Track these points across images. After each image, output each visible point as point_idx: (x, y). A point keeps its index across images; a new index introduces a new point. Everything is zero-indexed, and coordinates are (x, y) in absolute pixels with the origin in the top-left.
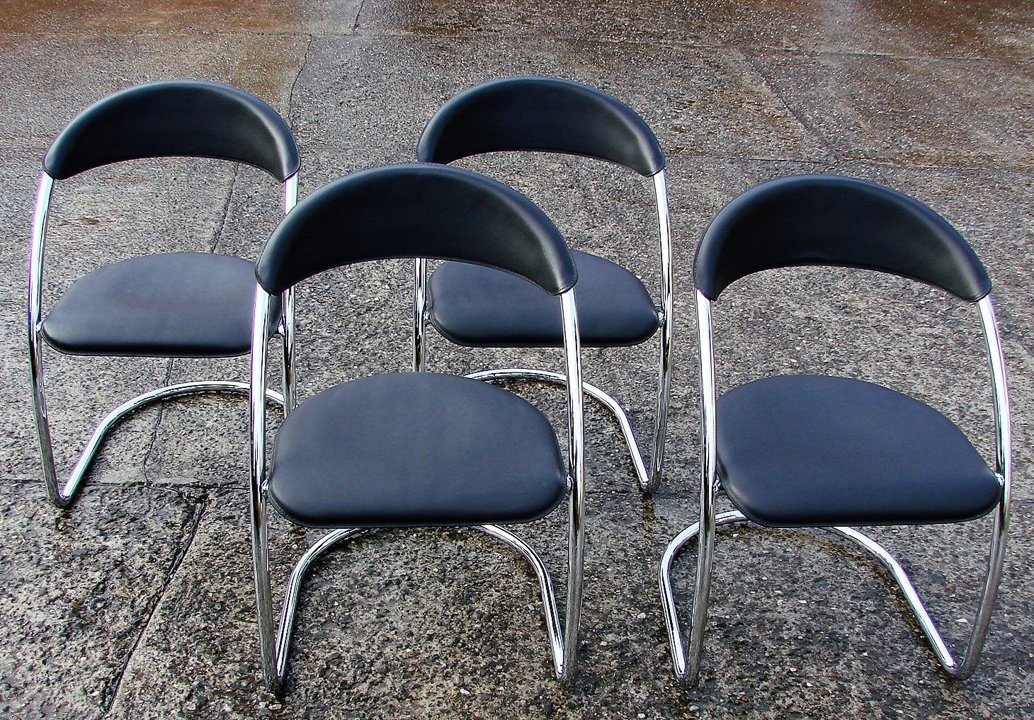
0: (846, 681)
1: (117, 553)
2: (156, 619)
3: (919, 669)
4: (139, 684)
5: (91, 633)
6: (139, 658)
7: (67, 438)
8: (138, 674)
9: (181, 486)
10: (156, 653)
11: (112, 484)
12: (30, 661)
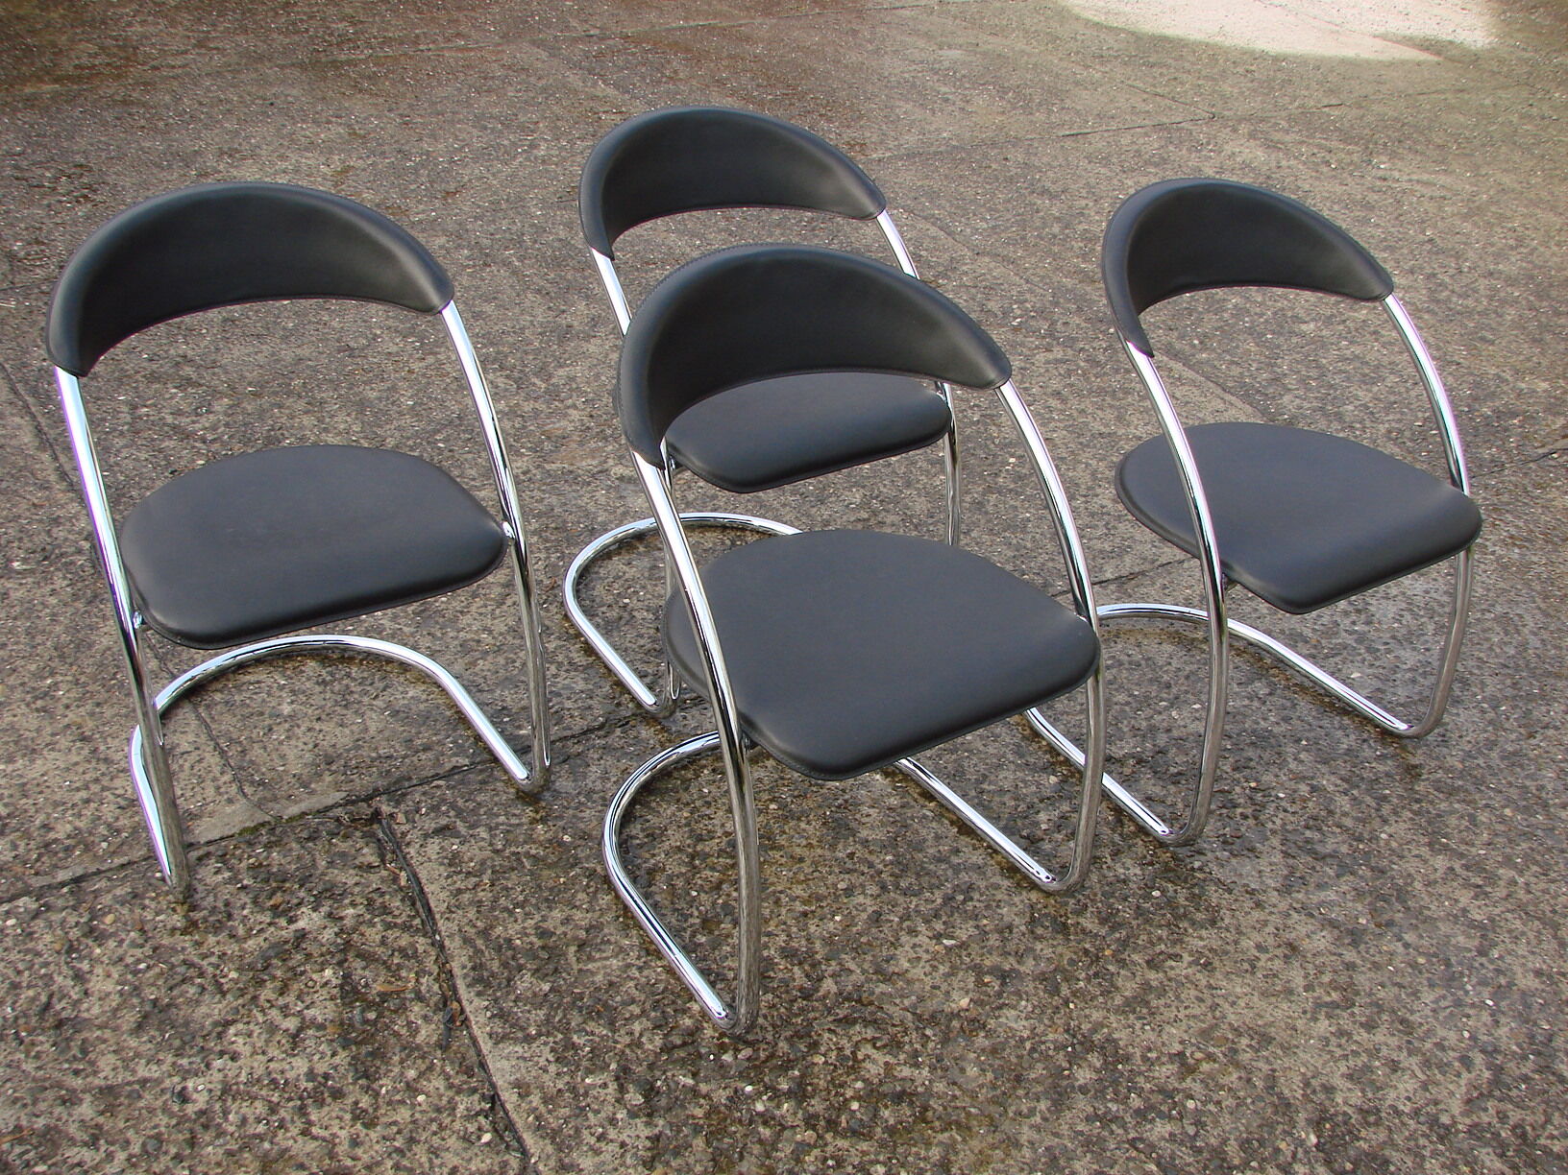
0: (1312, 778)
1: (328, 935)
2: (473, 1004)
3: (1364, 741)
4: (535, 1099)
5: (396, 1058)
6: (503, 1065)
7: (84, 794)
8: (523, 1089)
9: (328, 808)
10: (518, 1048)
11: (222, 839)
12: (343, 1134)
